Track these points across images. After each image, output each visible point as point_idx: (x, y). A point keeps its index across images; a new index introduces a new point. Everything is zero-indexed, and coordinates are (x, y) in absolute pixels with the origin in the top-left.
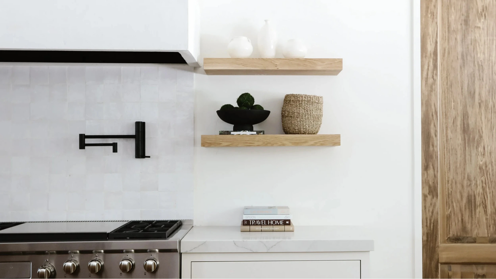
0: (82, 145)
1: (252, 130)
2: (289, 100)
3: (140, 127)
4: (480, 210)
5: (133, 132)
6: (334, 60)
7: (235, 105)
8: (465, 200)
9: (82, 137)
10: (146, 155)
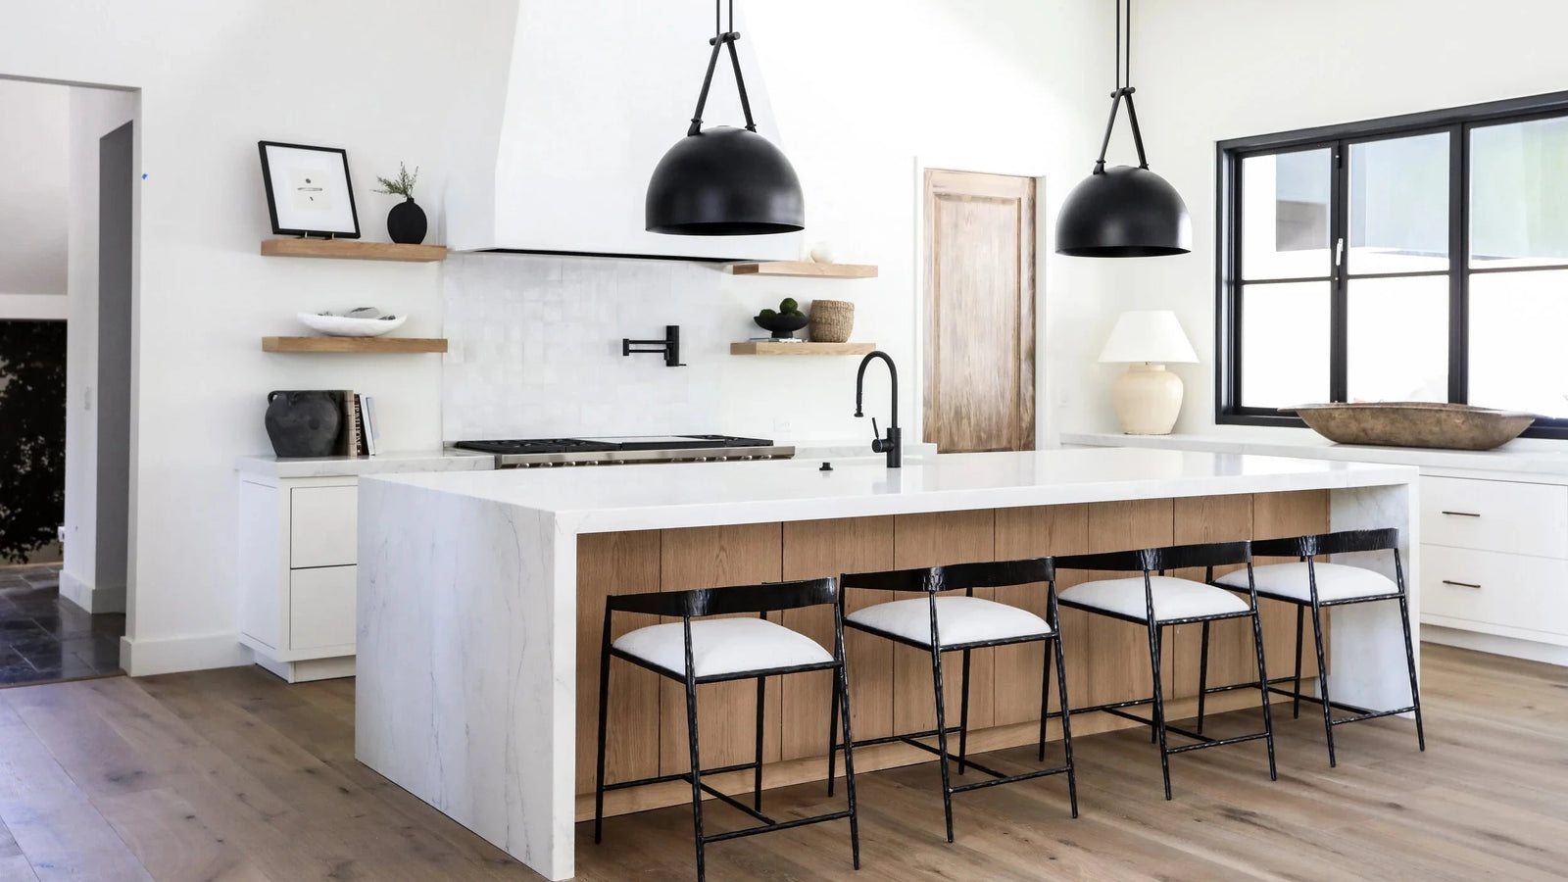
0: (626, 352)
1: (791, 337)
2: (818, 305)
3: (672, 332)
4: (965, 421)
5: (663, 337)
6: (873, 267)
7: (778, 310)
8: (952, 414)
9: (626, 342)
10: (680, 363)
